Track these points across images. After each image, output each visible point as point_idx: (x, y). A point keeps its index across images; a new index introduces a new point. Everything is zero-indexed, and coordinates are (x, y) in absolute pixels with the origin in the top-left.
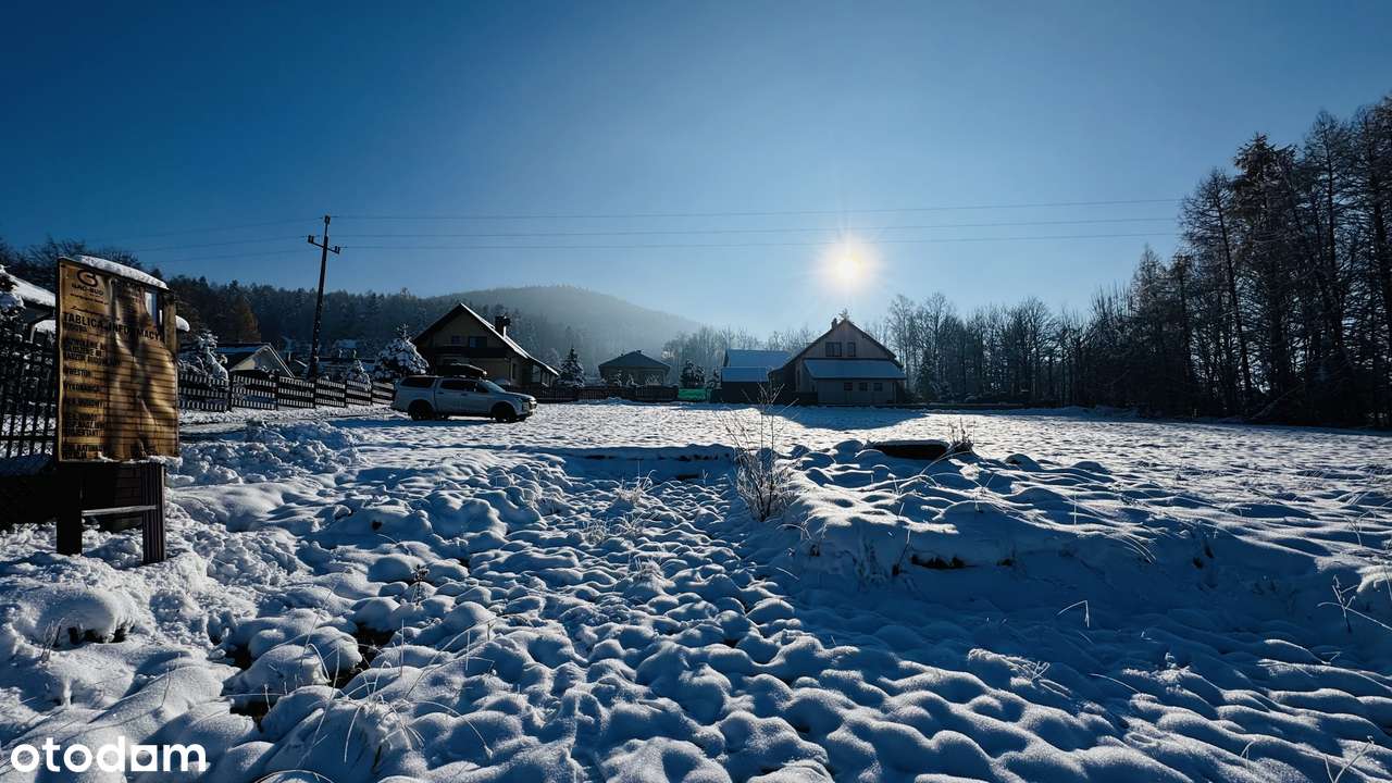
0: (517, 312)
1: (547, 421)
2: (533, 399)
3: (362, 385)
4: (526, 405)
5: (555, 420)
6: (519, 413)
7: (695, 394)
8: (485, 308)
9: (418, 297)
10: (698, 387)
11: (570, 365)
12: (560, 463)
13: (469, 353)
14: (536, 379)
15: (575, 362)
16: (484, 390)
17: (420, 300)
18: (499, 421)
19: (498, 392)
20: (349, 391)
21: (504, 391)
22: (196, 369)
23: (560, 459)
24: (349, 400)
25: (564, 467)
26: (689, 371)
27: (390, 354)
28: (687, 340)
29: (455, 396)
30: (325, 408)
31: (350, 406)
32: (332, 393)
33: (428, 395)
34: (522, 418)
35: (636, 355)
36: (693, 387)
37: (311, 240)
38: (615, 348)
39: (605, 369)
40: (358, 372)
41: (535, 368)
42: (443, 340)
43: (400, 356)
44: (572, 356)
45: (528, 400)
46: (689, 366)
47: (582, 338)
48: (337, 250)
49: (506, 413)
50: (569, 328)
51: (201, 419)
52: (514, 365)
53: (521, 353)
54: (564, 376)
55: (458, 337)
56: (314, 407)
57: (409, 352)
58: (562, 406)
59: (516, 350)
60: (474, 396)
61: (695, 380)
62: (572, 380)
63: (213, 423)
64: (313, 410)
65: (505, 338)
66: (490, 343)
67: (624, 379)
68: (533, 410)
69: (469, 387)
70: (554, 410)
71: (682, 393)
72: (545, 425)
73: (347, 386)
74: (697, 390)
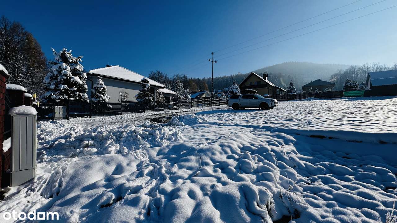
0: (271, 73)
1: (283, 109)
2: (276, 100)
3: (224, 99)
4: (273, 103)
5: (286, 108)
6: (270, 106)
7: (354, 93)
8: (261, 74)
9: (242, 74)
10: (354, 90)
11: (290, 87)
12: (292, 141)
13: (254, 87)
14: (278, 93)
15: (292, 86)
16: (256, 98)
17: (243, 75)
18: (263, 109)
19: (262, 98)
20: (220, 101)
21: (264, 98)
22: (184, 98)
23: (291, 138)
24: (220, 104)
25: (296, 145)
26: (349, 84)
27: (231, 89)
28: (342, 72)
29: (246, 101)
30: (214, 106)
31: (221, 105)
32: (216, 102)
33: (238, 101)
34: (272, 108)
35: (319, 81)
36: (352, 90)
37: (209, 60)
38: (308, 80)
39: (304, 88)
40: (223, 95)
41: (278, 90)
42: (248, 84)
43: (234, 90)
44: (291, 84)
45: (274, 101)
46: (348, 82)
47: (294, 78)
48: (216, 62)
49: (265, 106)
50: (289, 76)
51: (185, 111)
52: (270, 89)
53: (272, 85)
54: (288, 91)
55: (252, 83)
56: (211, 106)
57: (236, 88)
58: (288, 102)
59: (270, 84)
60: (253, 100)
61: (352, 87)
62: (291, 92)
63: (187, 111)
64: (211, 107)
65: (267, 81)
66: (262, 83)
67: (313, 90)
68: (276, 105)
69: (252, 97)
70: (285, 104)
71: (345, 93)
72: (281, 111)
73: (220, 100)
74: (353, 92)
